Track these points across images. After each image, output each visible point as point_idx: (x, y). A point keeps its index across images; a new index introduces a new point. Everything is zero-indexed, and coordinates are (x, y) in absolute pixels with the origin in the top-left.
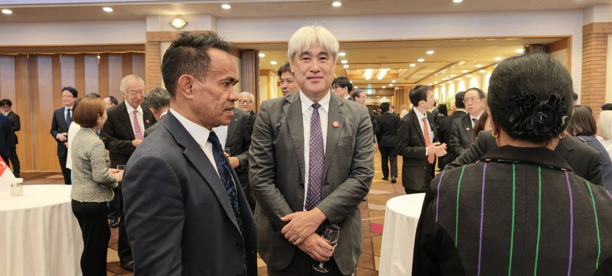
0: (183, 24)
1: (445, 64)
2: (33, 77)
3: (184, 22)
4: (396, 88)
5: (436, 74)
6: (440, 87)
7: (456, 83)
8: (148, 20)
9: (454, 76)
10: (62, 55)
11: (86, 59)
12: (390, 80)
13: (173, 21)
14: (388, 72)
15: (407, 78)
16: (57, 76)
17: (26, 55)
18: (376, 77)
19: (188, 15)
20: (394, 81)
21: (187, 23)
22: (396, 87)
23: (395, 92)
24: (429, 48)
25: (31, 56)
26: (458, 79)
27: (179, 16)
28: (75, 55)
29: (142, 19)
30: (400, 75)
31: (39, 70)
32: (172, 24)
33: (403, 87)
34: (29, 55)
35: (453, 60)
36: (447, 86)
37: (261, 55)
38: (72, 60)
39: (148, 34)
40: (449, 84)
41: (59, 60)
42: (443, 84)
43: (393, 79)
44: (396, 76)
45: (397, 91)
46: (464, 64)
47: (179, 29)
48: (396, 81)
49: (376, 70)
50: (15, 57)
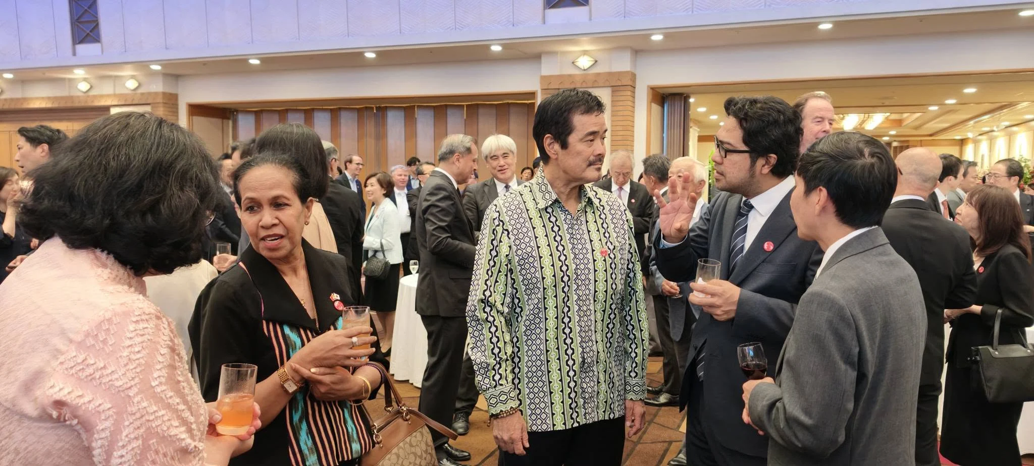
0: (591, 63)
1: (988, 107)
2: (381, 136)
3: (592, 59)
4: (895, 144)
5: (972, 122)
6: (976, 142)
7: (1010, 137)
8: (544, 59)
9: (1007, 123)
10: (418, 106)
11: (450, 112)
12: (886, 130)
13: (578, 60)
14: (887, 118)
15: (917, 128)
16: (411, 135)
17: (372, 108)
18: (863, 125)
19: (599, 50)
20: (893, 133)
21: (596, 61)
22: (895, 141)
23: (892, 148)
24: (968, 84)
25: (378, 109)
26: (1015, 129)
27: (585, 53)
28: (434, 107)
29: (537, 57)
30: (905, 123)
31: (389, 127)
32: (576, 64)
33: (908, 141)
34: (376, 107)
35: (1004, 99)
36: (992, 141)
37: (692, 100)
38: (430, 113)
39: (543, 78)
40: (996, 137)
41: (414, 113)
42: (984, 137)
43: (891, 128)
44: (899, 123)
45: (895, 148)
46: (1028, 107)
47: (584, 70)
48: (897, 132)
49: (866, 115)
50: (359, 110)
